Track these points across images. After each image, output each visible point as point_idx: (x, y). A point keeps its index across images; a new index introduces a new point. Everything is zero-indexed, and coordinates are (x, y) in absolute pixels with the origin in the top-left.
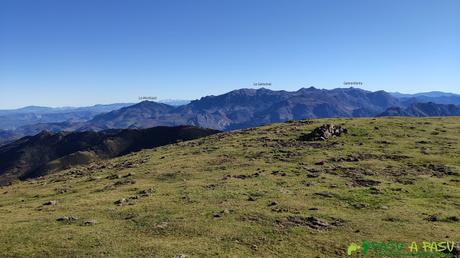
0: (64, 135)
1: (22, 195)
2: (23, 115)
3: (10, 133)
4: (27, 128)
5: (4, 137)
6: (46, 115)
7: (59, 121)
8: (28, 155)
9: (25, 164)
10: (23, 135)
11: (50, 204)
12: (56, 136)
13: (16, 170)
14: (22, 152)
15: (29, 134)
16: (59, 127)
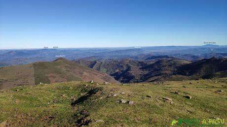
0: (224, 60)
1: (206, 85)
2: (204, 49)
3: (197, 57)
4: (206, 55)
5: (195, 58)
6: (216, 49)
7: (222, 53)
8: (204, 68)
9: (202, 72)
10: (203, 58)
11: (220, 91)
12: (220, 60)
13: (198, 74)
14: (202, 66)
15: (206, 58)
16: (222, 56)
